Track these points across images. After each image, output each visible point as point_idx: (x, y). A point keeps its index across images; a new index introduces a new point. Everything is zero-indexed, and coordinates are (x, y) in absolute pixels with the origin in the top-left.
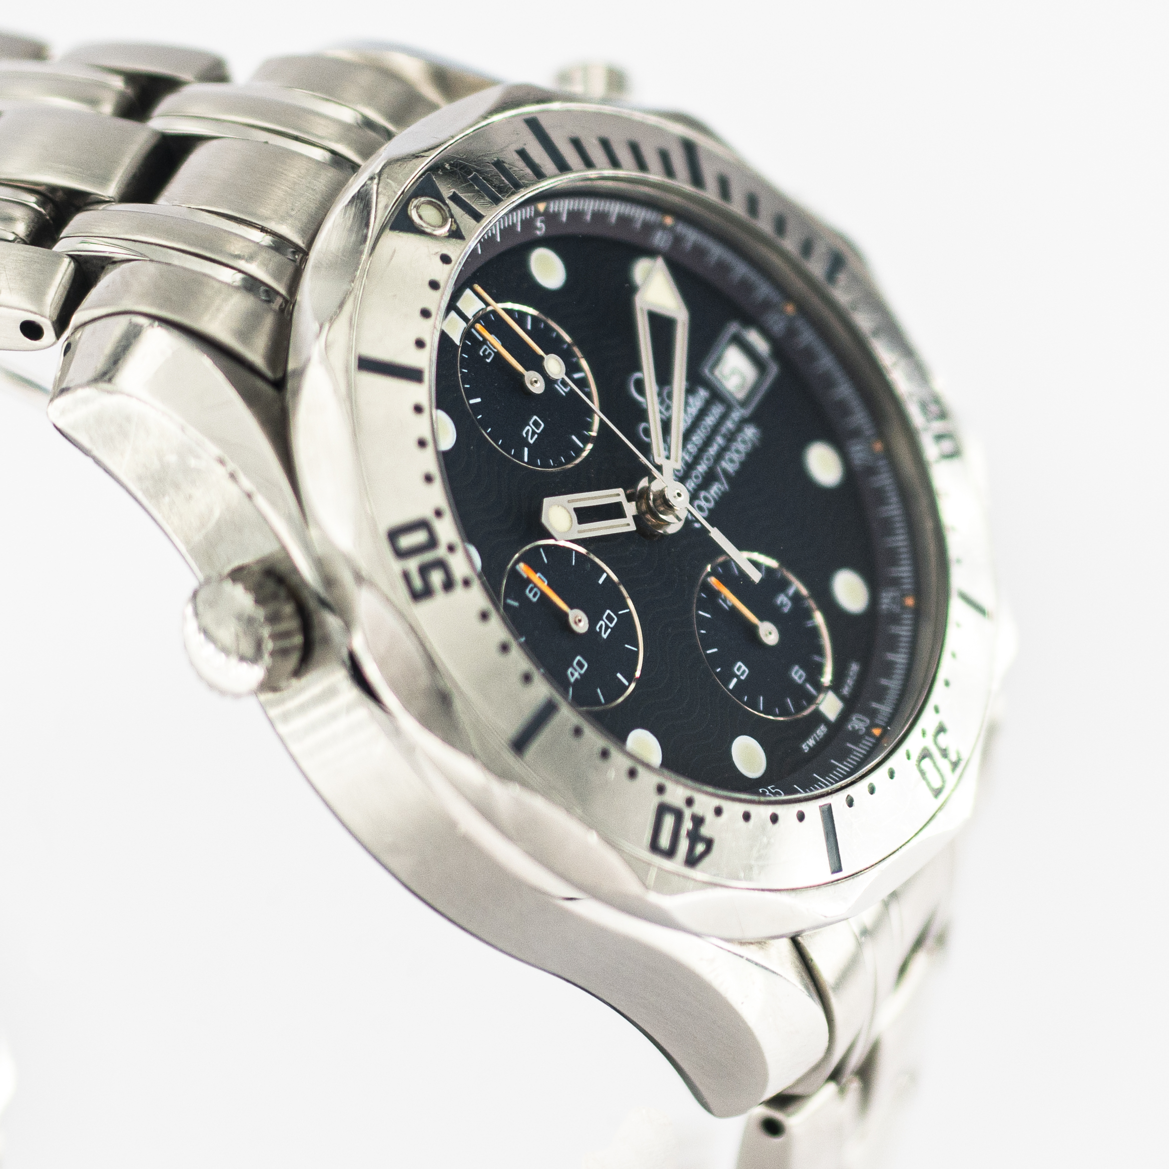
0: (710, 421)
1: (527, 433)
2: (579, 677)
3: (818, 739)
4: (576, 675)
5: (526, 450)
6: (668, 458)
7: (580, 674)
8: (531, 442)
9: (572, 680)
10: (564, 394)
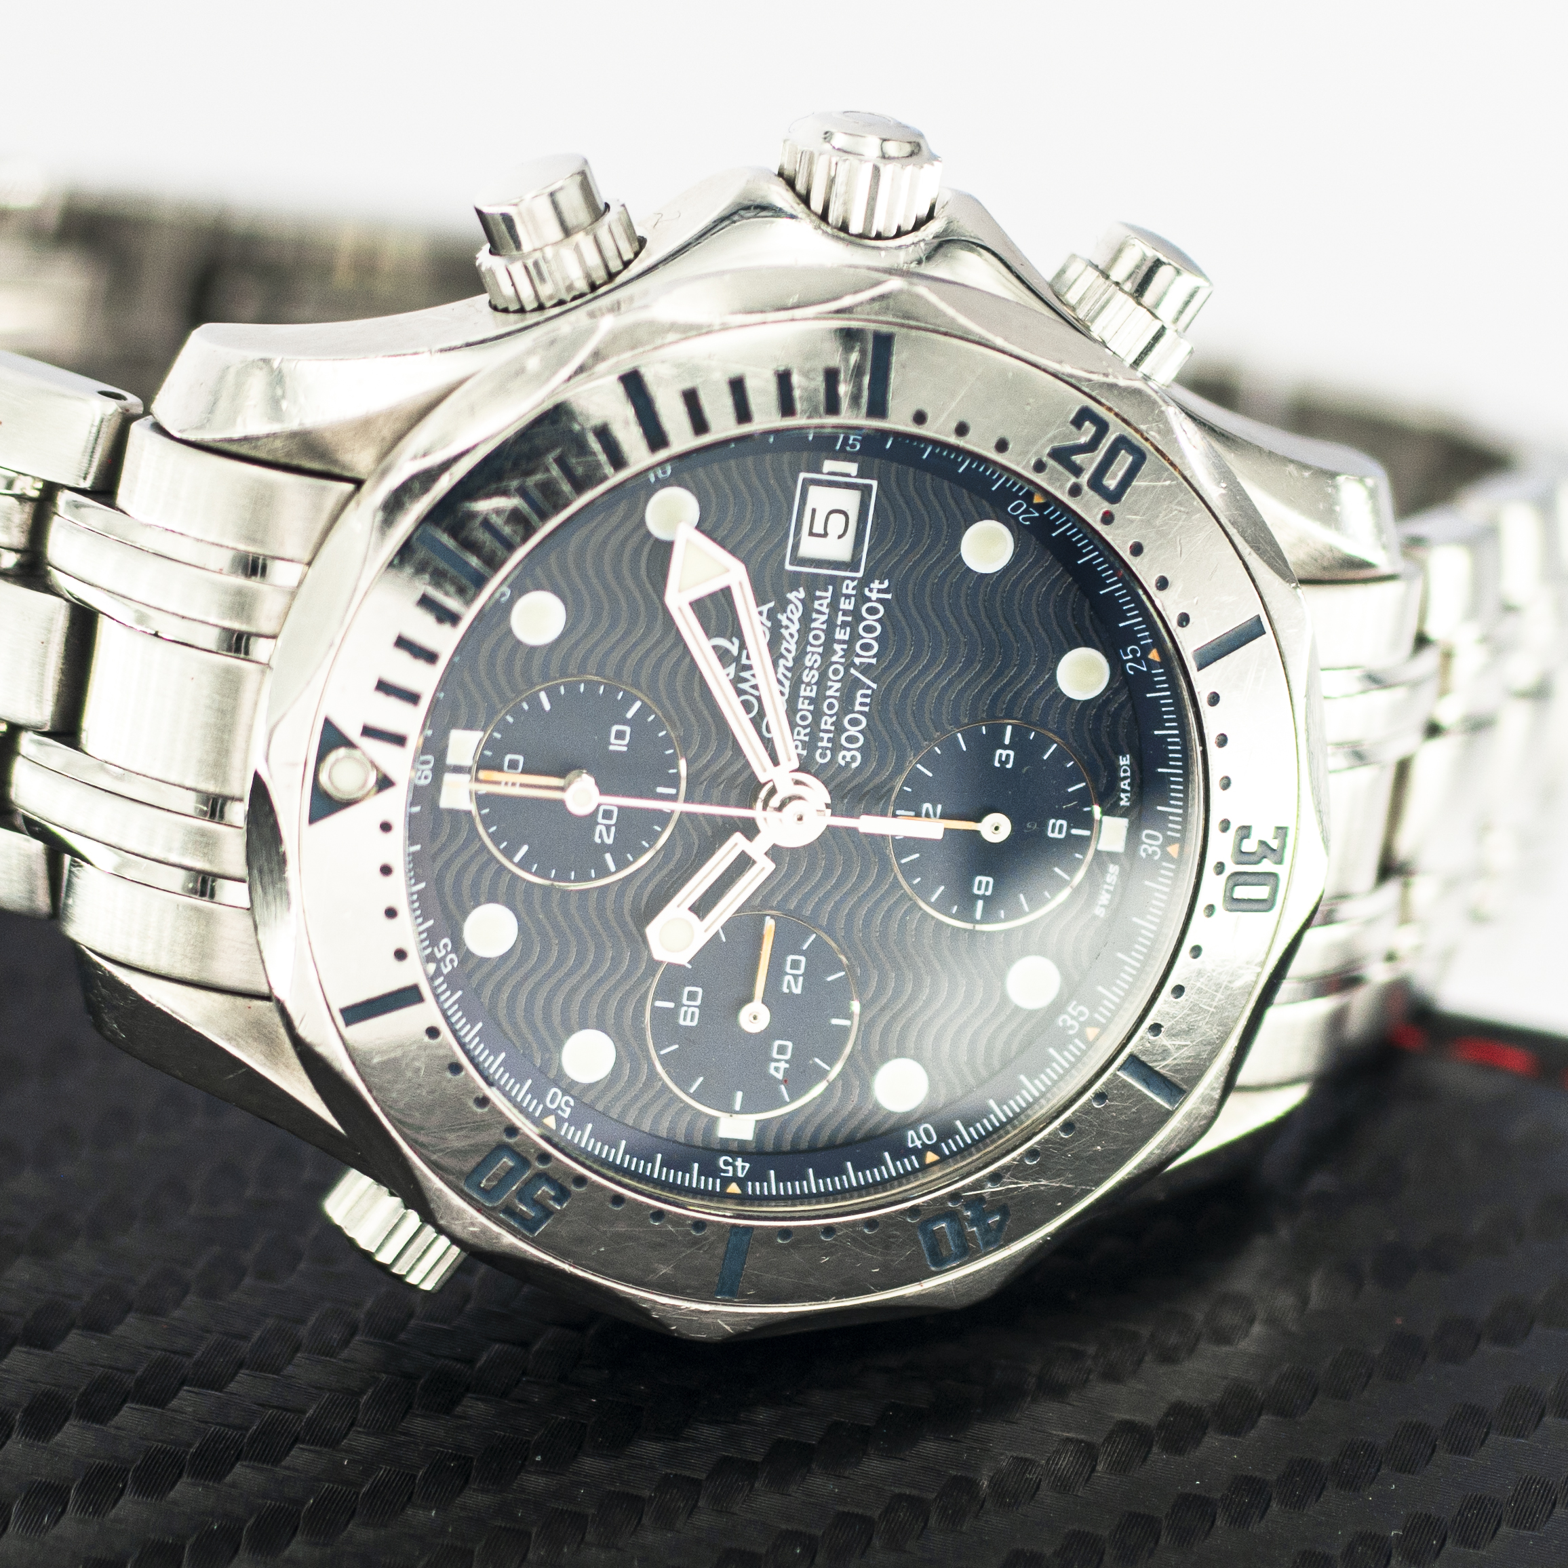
0: (819, 622)
1: (601, 836)
2: (787, 1066)
3: (1111, 888)
4: (783, 1065)
5: (608, 857)
6: (776, 762)
7: (787, 1061)
8: (609, 841)
9: (780, 1076)
10: (625, 749)
